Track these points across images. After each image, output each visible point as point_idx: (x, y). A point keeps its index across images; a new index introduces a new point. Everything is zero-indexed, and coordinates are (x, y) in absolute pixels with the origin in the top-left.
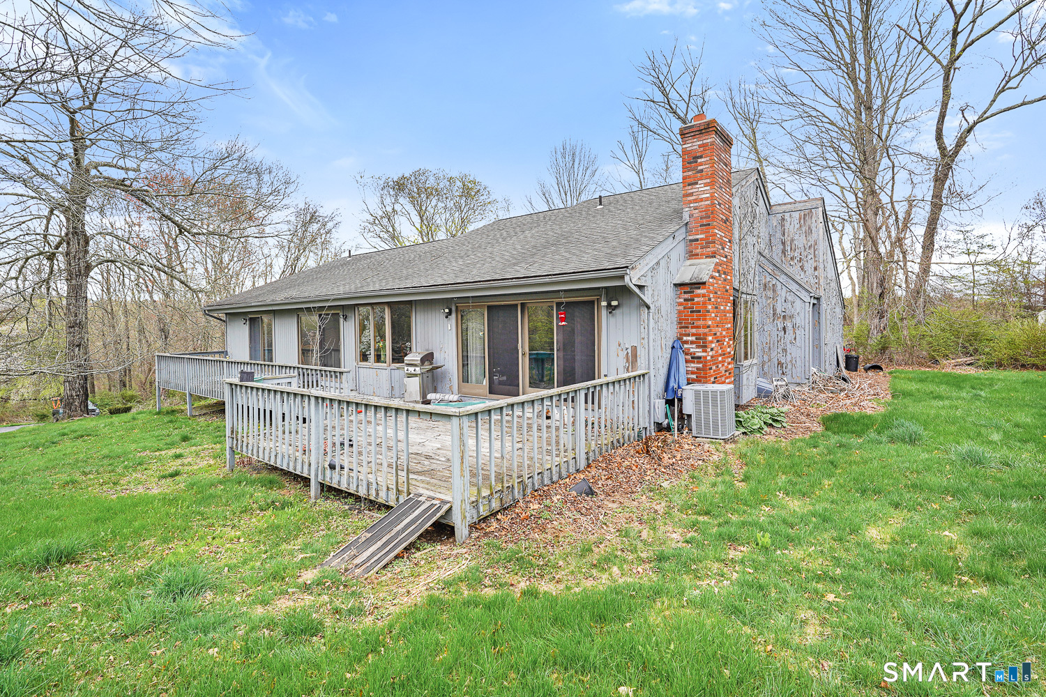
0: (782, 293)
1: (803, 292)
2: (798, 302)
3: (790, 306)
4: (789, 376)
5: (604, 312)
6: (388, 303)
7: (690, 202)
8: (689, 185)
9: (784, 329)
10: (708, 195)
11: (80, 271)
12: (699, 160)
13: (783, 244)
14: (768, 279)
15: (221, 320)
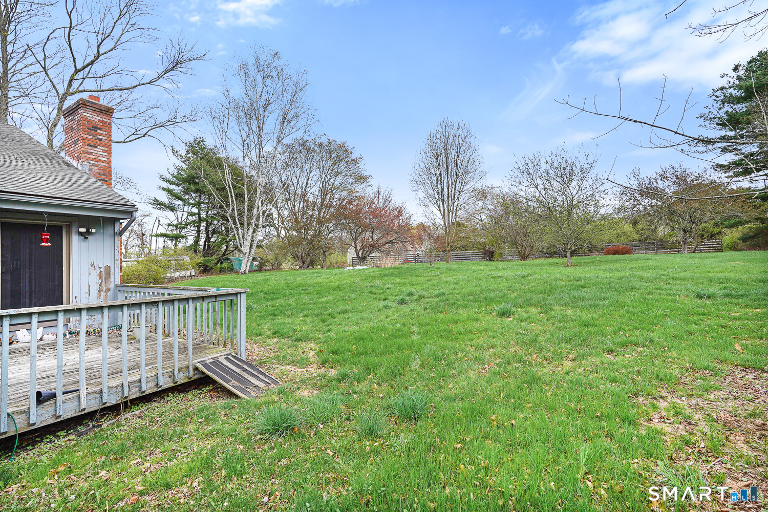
5: (75, 238)
7: (90, 159)
8: (89, 145)
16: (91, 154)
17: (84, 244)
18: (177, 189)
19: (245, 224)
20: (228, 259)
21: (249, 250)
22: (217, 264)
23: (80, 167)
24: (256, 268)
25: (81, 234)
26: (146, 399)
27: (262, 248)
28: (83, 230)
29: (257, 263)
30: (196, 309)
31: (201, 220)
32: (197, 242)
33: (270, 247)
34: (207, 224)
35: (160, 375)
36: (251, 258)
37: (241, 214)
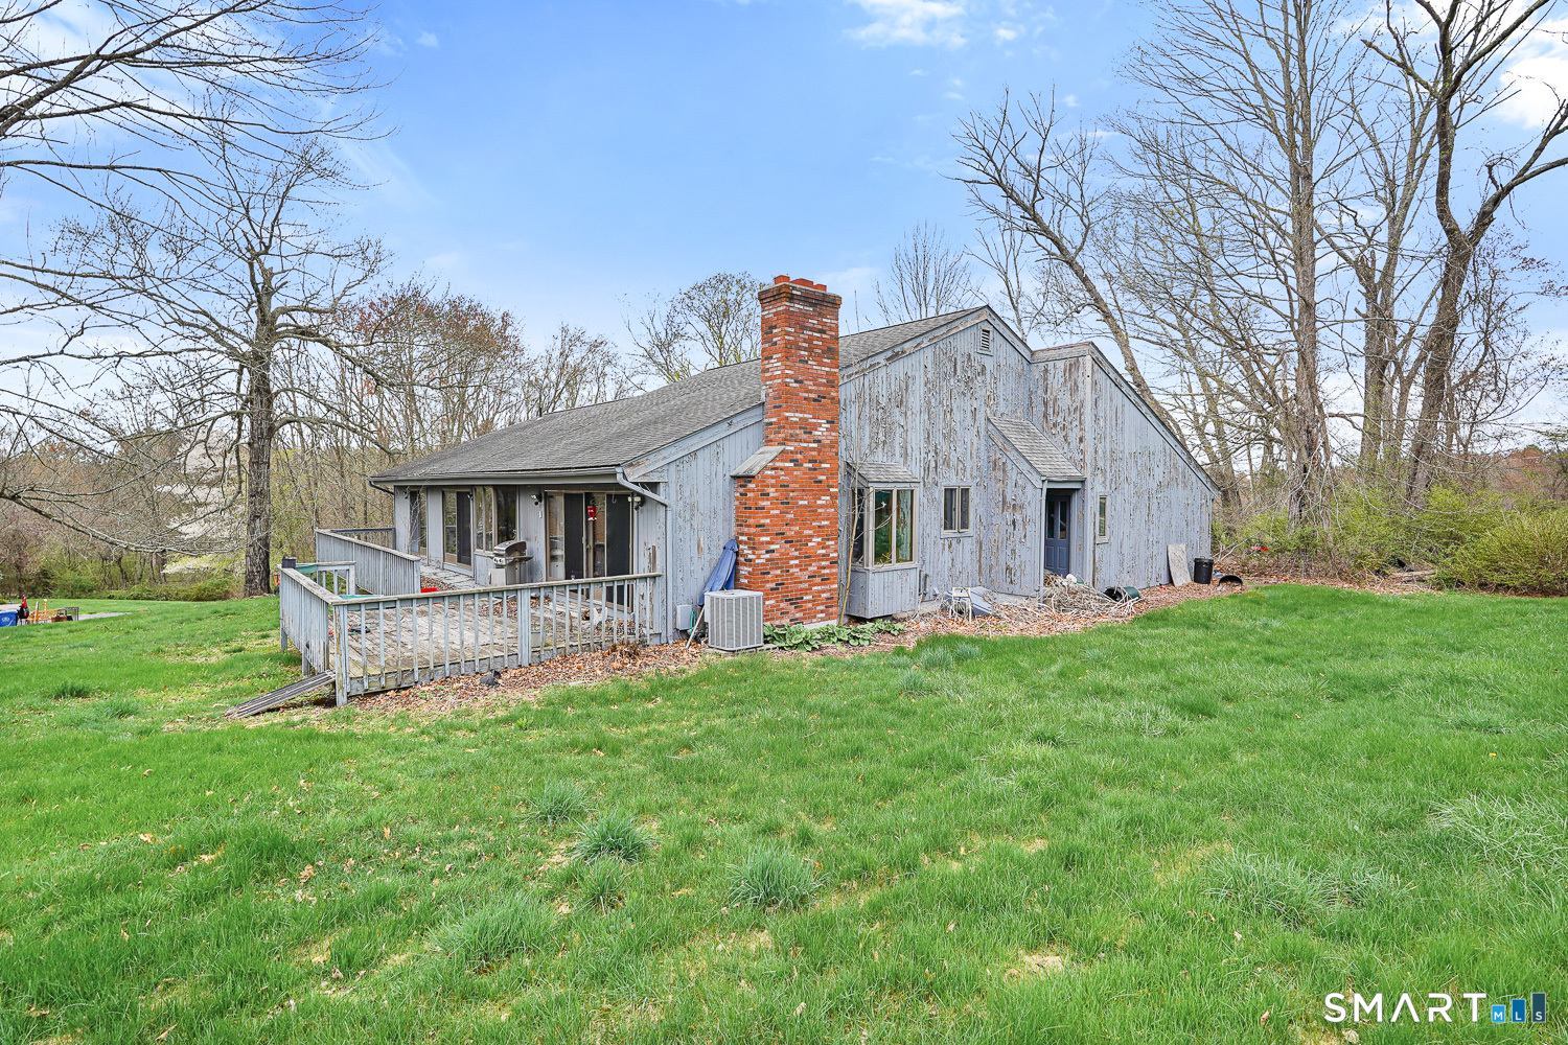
0: (1013, 475)
1: (1034, 474)
2: (1029, 488)
3: (1020, 493)
4: (1017, 586)
6: (494, 486)
7: (767, 379)
8: (766, 359)
9: (1014, 522)
10: (779, 372)
11: (262, 434)
12: (774, 331)
13: (1046, 404)
14: (998, 456)
15: (389, 492)
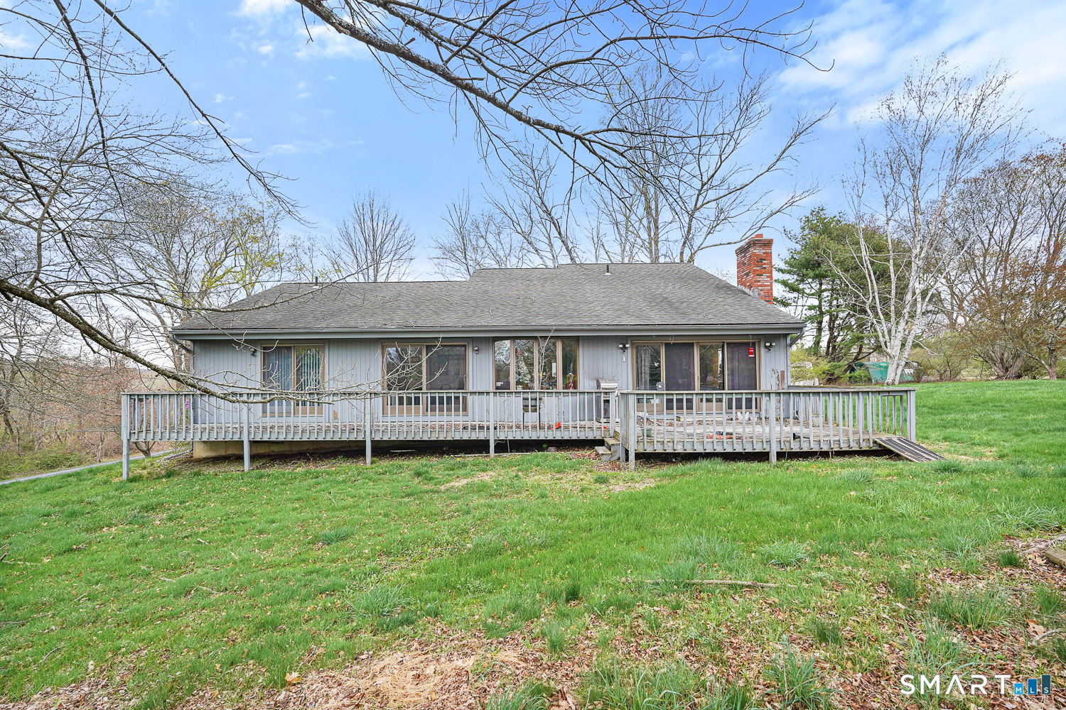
5: (763, 350)
7: (759, 286)
8: (757, 275)
16: (759, 281)
17: (768, 355)
18: (792, 279)
19: (893, 315)
20: (861, 365)
21: (899, 351)
22: (846, 371)
23: (751, 293)
24: (910, 378)
25: (766, 347)
26: (841, 454)
27: (921, 347)
28: (768, 344)
29: (912, 371)
30: (865, 405)
31: (822, 314)
32: (817, 343)
33: (936, 347)
34: (831, 319)
35: (851, 440)
36: (903, 363)
37: (885, 301)
